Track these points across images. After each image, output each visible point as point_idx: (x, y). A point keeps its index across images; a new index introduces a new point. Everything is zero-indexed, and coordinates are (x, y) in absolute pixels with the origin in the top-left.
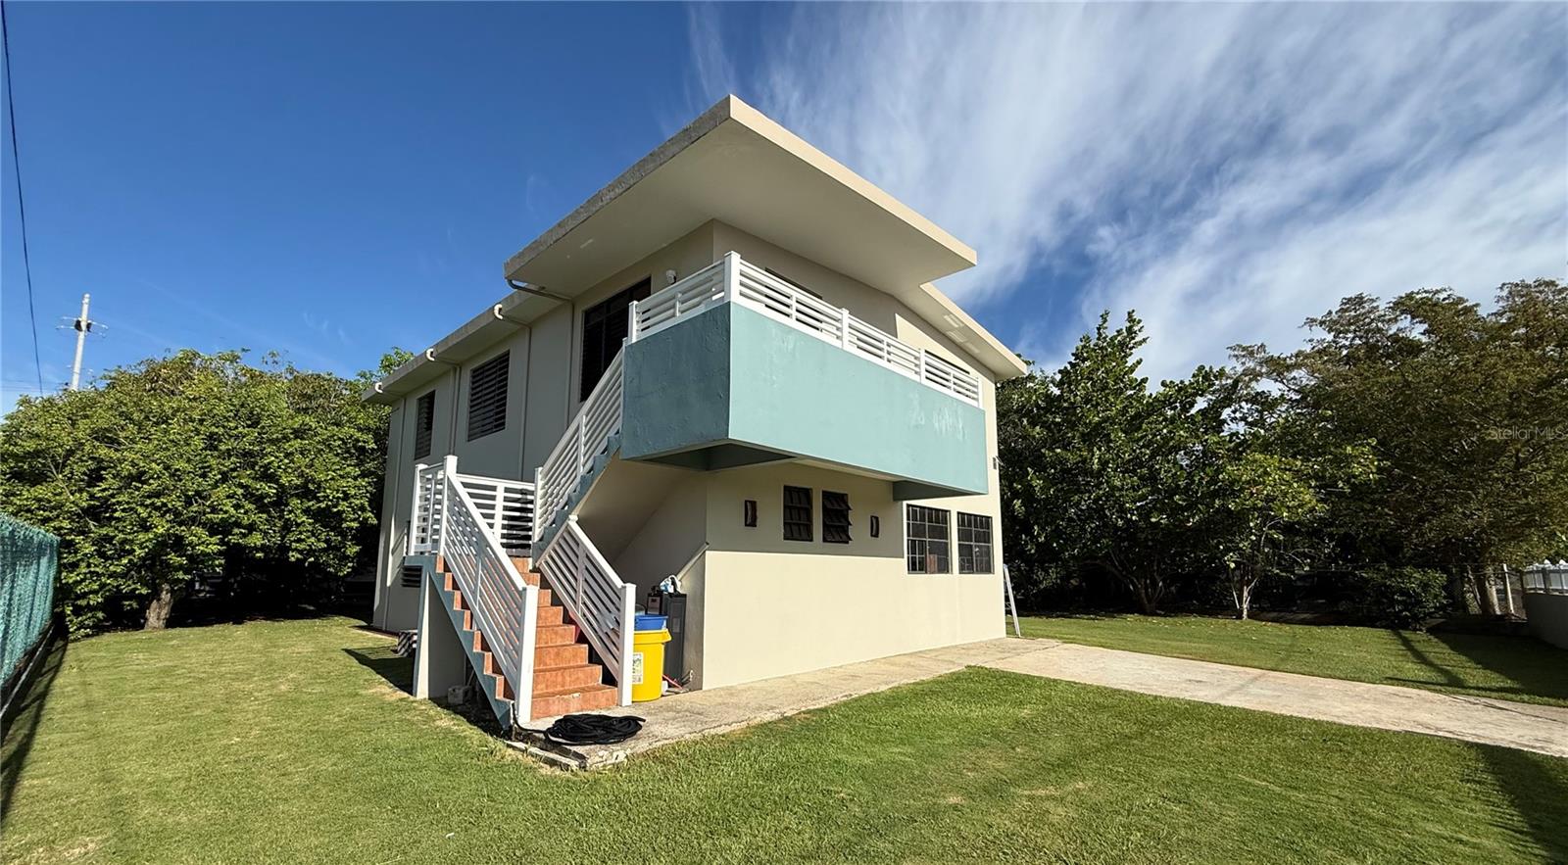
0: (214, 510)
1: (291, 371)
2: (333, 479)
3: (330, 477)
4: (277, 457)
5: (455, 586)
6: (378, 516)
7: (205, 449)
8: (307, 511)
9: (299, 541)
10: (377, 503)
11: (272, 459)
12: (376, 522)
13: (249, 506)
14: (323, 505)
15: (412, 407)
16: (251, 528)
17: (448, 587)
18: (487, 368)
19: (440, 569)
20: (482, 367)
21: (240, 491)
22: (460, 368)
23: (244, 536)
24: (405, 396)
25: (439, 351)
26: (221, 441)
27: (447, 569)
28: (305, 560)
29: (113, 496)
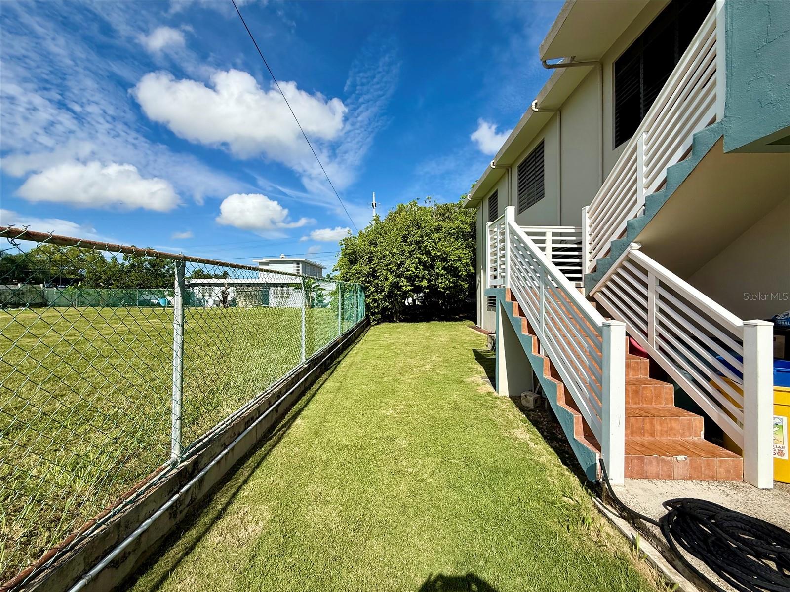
0: (408, 271)
1: (436, 205)
2: (452, 250)
3: (451, 249)
4: (429, 242)
5: (522, 313)
6: (475, 269)
7: (402, 242)
8: (444, 268)
9: (442, 283)
10: (474, 262)
11: (427, 243)
12: (474, 271)
13: (421, 267)
14: (450, 264)
15: (486, 205)
16: (423, 278)
17: (516, 314)
18: (528, 161)
19: (508, 299)
20: (525, 161)
21: (417, 261)
22: (511, 169)
23: (420, 281)
24: (482, 199)
25: (498, 160)
26: (408, 238)
27: (513, 298)
28: (445, 292)
29: (376, 267)
